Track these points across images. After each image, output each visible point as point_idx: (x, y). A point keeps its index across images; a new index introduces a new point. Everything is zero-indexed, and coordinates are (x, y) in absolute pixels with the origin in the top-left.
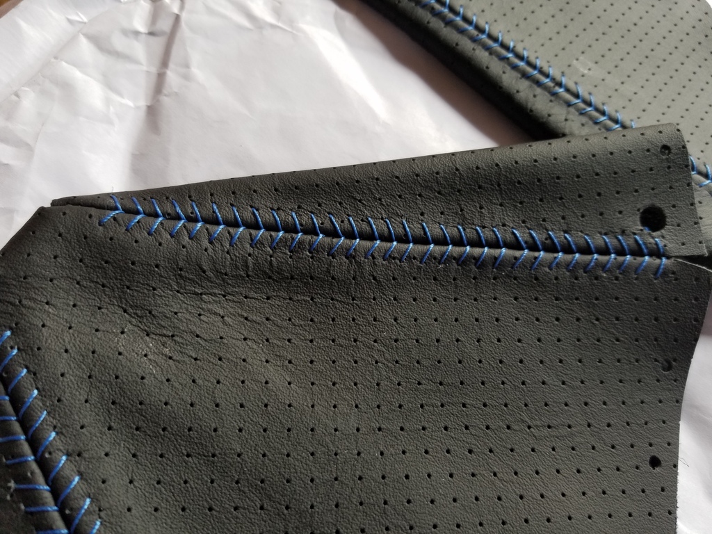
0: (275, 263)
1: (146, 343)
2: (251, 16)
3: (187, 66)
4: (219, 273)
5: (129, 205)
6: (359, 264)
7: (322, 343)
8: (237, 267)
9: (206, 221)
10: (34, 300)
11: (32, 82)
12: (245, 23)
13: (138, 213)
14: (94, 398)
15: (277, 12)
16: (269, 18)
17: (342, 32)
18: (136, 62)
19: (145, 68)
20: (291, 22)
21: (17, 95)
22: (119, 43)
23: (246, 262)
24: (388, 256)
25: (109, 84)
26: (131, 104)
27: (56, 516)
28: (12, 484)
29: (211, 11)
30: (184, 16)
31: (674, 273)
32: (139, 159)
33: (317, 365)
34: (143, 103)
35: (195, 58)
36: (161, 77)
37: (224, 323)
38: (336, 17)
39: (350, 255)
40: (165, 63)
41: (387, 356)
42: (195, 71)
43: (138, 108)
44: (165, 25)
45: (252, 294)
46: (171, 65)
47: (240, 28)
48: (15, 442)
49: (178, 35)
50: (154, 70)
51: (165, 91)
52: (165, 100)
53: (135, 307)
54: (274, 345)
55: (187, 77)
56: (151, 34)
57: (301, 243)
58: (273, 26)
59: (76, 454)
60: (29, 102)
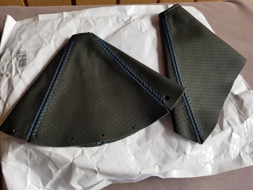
0: (110, 61)
1: (86, 56)
2: (141, 29)
3: (125, 30)
4: (102, 56)
5: (99, 40)
6: (120, 70)
7: (106, 75)
8: (105, 57)
9: (106, 49)
10: (79, 41)
11: (104, 18)
12: (139, 30)
13: (100, 42)
14: (75, 56)
15: (146, 31)
16: (143, 31)
17: (153, 41)
18: (120, 25)
19: (120, 26)
20: (146, 34)
21: (101, 18)
22: (120, 20)
23: (106, 57)
24: (125, 72)
25: (113, 25)
26: (114, 29)
27: (61, 63)
28: (60, 56)
29: (136, 25)
30: (132, 23)
31: (162, 107)
32: (108, 37)
33: (103, 77)
34: (115, 30)
35: (128, 29)
36: (121, 29)
37: (97, 62)
38: (154, 38)
39: (120, 68)
40: (123, 27)
41: (112, 83)
42: (126, 31)
43: (114, 31)
44: (128, 22)
45: (104, 62)
46: (123, 28)
47: (138, 30)
48: (64, 53)
49: (128, 25)
50: (121, 27)
51: (119, 31)
52: (118, 32)
53: (89, 51)
54: (100, 70)
55: (124, 31)
56: (125, 22)
57: (115, 61)
58: (143, 33)
59: (68, 59)
60: (101, 20)
